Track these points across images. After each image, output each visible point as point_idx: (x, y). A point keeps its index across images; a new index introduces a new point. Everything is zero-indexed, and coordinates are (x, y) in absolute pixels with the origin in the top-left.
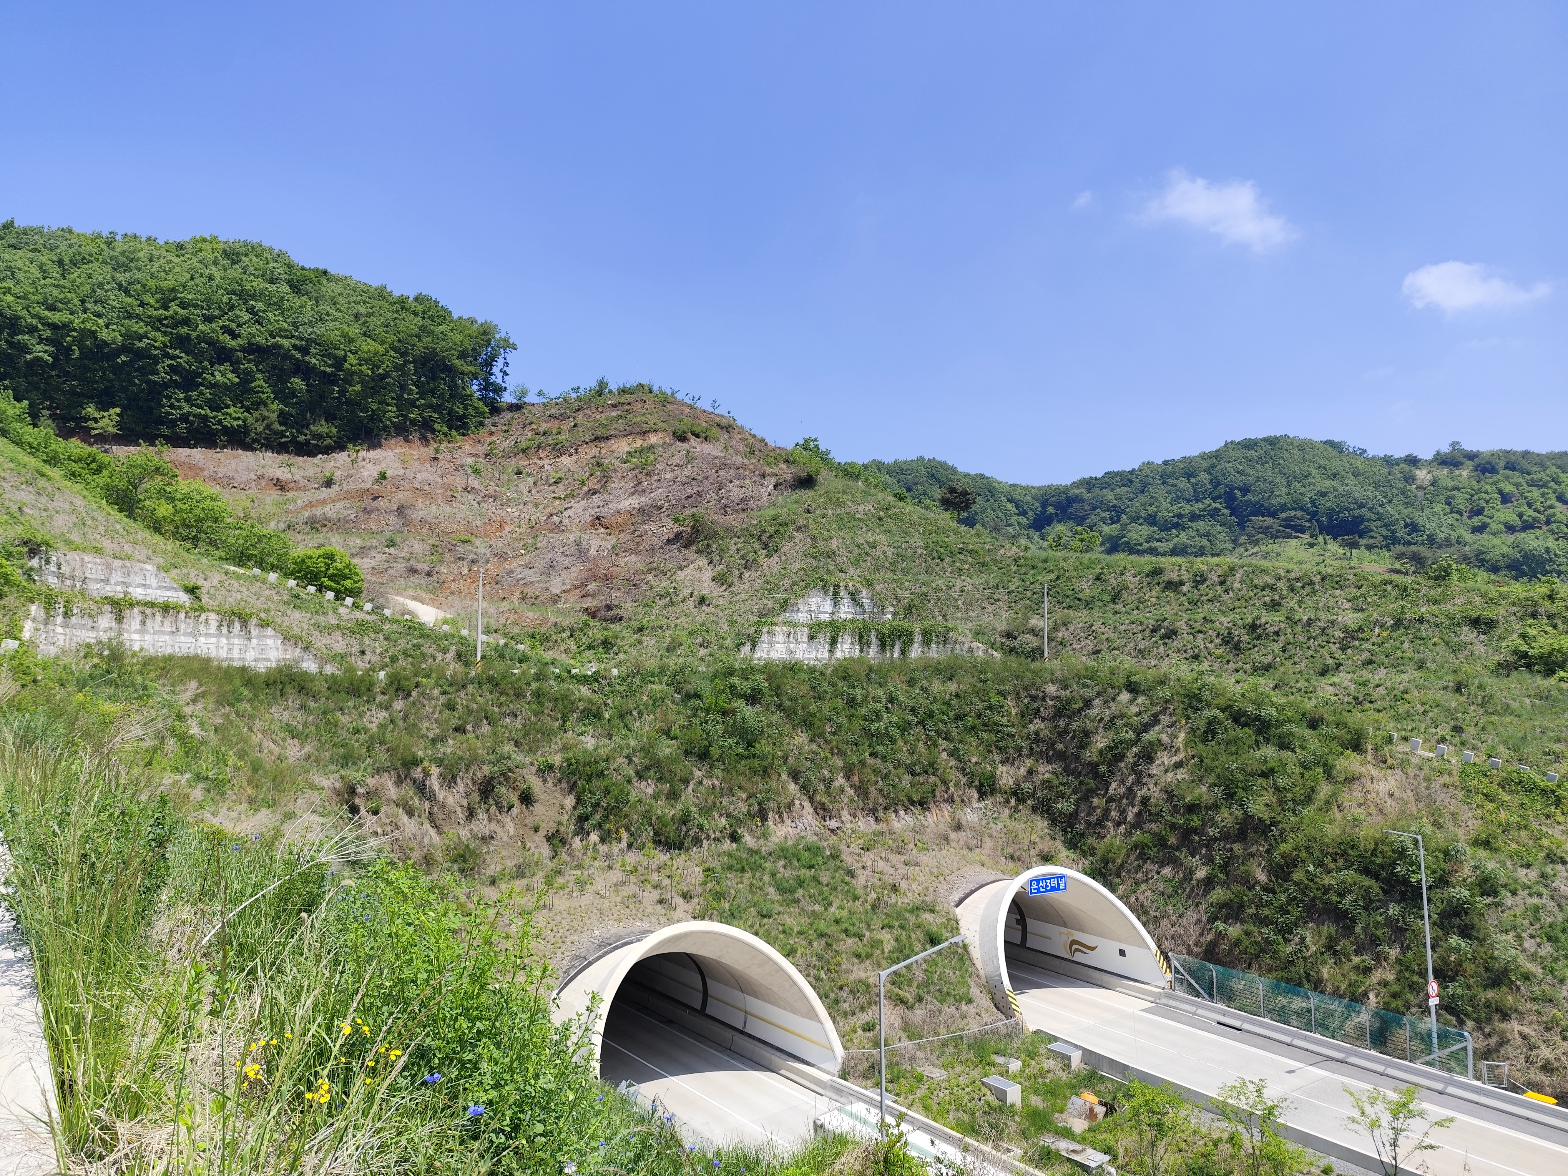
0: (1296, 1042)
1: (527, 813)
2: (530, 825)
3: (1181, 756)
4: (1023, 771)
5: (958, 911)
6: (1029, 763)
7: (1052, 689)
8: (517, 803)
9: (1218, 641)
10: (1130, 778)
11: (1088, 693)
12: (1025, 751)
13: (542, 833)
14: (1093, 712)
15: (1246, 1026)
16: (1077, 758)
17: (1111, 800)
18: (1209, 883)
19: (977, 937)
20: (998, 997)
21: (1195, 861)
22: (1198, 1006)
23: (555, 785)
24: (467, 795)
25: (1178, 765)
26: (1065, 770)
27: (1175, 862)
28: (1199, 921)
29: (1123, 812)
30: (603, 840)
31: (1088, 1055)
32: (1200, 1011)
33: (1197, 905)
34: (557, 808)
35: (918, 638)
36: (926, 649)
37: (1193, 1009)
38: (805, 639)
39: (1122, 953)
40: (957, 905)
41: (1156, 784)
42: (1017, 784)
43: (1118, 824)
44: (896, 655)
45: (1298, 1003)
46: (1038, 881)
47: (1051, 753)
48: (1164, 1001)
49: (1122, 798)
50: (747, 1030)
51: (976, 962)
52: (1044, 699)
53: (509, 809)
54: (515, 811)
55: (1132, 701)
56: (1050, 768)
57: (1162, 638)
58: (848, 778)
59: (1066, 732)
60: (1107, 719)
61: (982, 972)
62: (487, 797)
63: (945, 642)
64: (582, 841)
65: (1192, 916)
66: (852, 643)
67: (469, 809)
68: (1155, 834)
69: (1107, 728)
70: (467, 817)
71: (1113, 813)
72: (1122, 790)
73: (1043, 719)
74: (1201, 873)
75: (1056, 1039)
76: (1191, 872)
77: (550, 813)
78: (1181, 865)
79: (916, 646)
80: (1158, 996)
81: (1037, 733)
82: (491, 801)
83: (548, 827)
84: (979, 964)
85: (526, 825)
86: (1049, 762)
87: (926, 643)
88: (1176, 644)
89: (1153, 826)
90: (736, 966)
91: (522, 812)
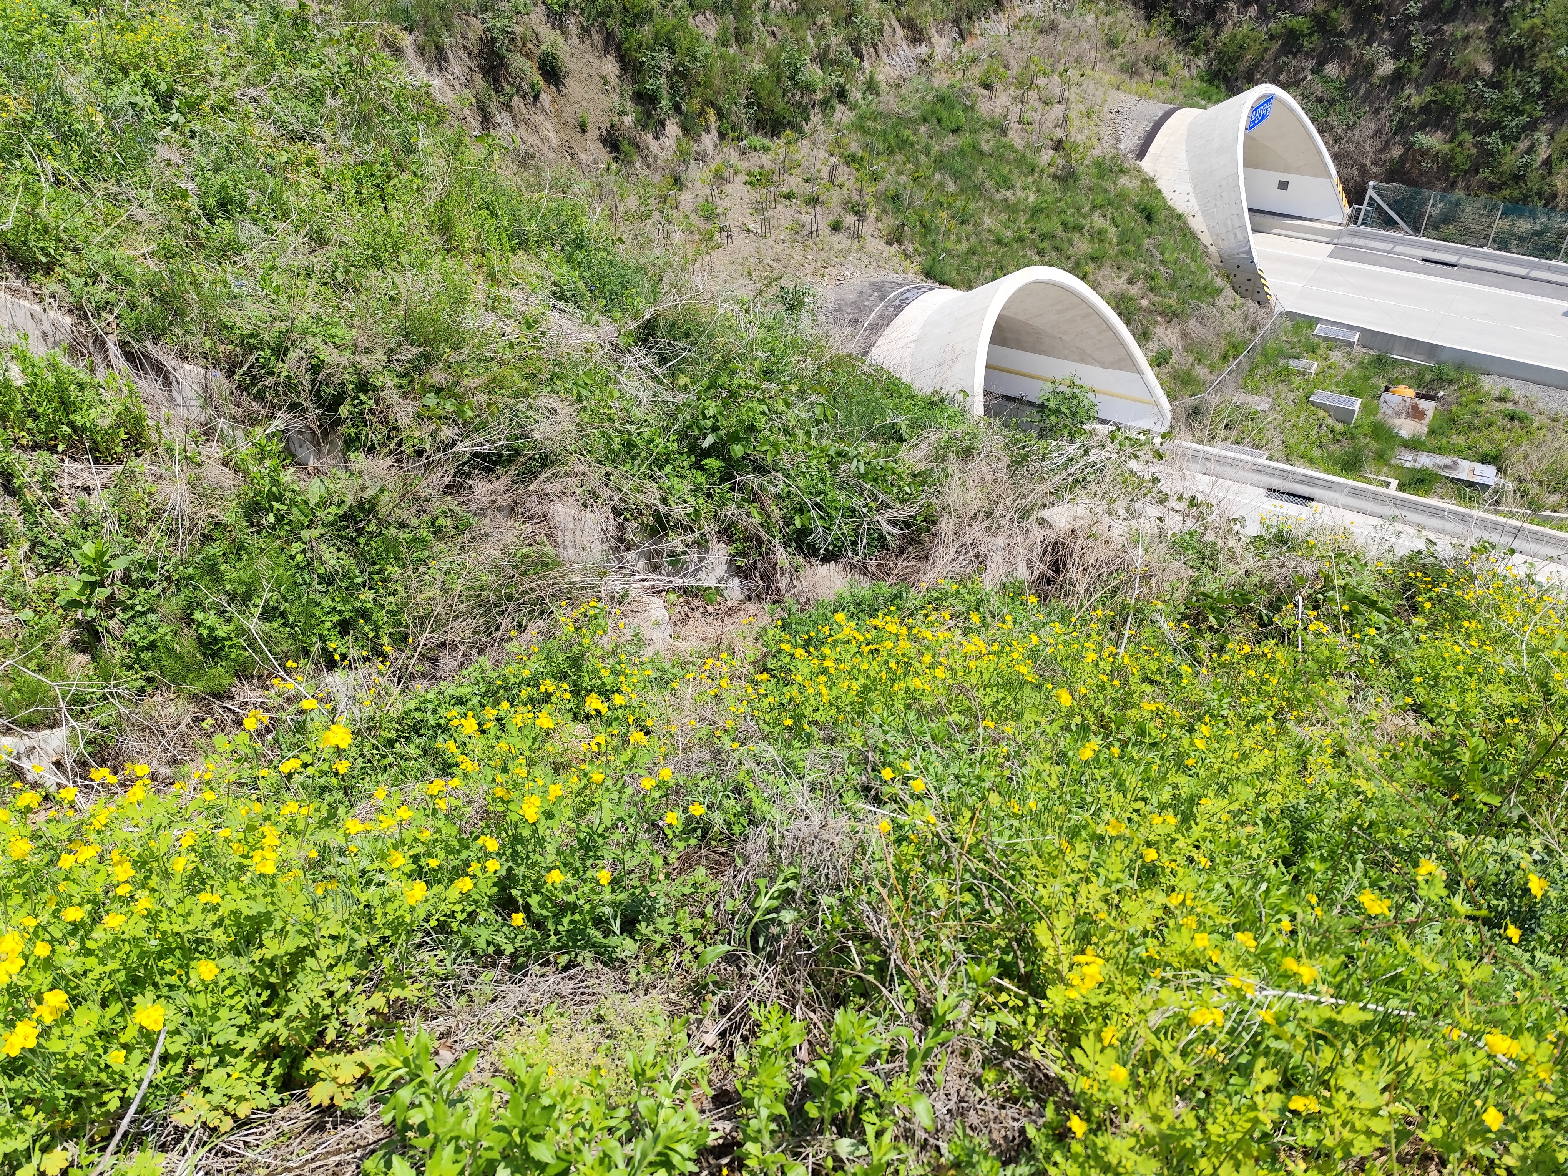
0: (1534, 274)
1: (561, 101)
2: (571, 122)
5: (1146, 165)
8: (542, 83)
13: (593, 133)
15: (1465, 261)
18: (1397, 79)
19: (1193, 201)
20: (1241, 278)
21: (1374, 50)
22: (1397, 241)
23: (582, 40)
24: (469, 83)
27: (1343, 55)
28: (1378, 132)
30: (686, 130)
31: (1370, 337)
32: (1399, 249)
33: (1377, 112)
34: (597, 83)
37: (1388, 246)
39: (1283, 186)
45: (1524, 226)
48: (1348, 240)
51: (1200, 235)
53: (536, 97)
54: (545, 99)
62: (496, 81)
64: (657, 138)
65: (1369, 126)
67: (478, 107)
70: (482, 123)
76: (1371, 67)
77: (591, 95)
78: (1350, 58)
80: (1339, 235)
82: (507, 89)
83: (597, 122)
84: (1205, 238)
85: (566, 123)
91: (554, 101)
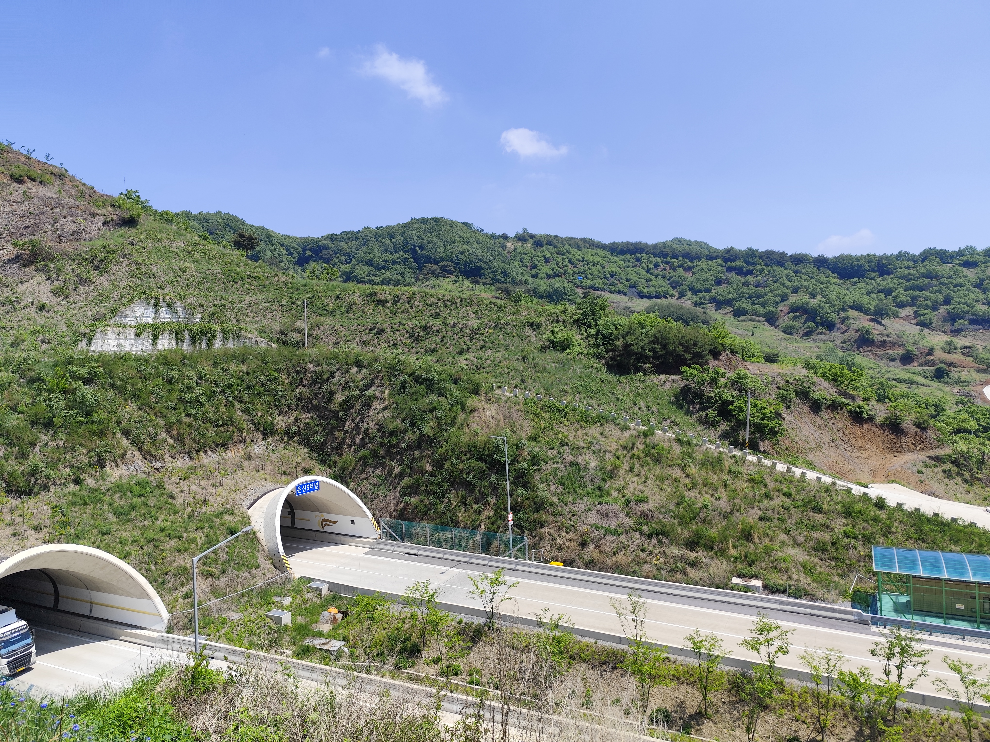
0: (446, 557)
3: (387, 403)
4: (292, 419)
5: (249, 511)
6: (296, 413)
7: (310, 367)
9: (407, 336)
10: (358, 419)
11: (332, 368)
12: (293, 406)
14: (335, 380)
15: (420, 553)
16: (326, 408)
17: (346, 432)
18: (401, 475)
19: (262, 525)
20: (276, 561)
21: (394, 463)
22: (395, 546)
25: (385, 409)
26: (318, 416)
27: (382, 465)
28: (396, 498)
29: (353, 439)
31: (333, 586)
32: (396, 549)
33: (395, 489)
35: (219, 335)
36: (225, 343)
37: (392, 548)
38: (133, 336)
39: (353, 522)
40: (249, 508)
41: (372, 421)
42: (288, 427)
43: (350, 446)
44: (204, 346)
45: (447, 535)
46: (301, 486)
47: (310, 407)
48: (376, 546)
49: (353, 430)
50: (93, 615)
51: (262, 541)
52: (305, 373)
55: (359, 372)
56: (309, 415)
57: (376, 334)
58: (168, 432)
59: (319, 393)
60: (344, 383)
61: (266, 548)
63: (239, 337)
65: (392, 495)
66: (170, 339)
68: (372, 450)
69: (344, 389)
71: (347, 440)
72: (353, 426)
73: (305, 386)
74: (397, 470)
75: (313, 580)
76: (392, 470)
78: (386, 467)
79: (218, 340)
80: (373, 544)
81: (301, 395)
84: (264, 543)
86: (308, 412)
87: (225, 338)
88: (384, 337)
89: (371, 445)
90: (82, 572)
